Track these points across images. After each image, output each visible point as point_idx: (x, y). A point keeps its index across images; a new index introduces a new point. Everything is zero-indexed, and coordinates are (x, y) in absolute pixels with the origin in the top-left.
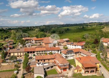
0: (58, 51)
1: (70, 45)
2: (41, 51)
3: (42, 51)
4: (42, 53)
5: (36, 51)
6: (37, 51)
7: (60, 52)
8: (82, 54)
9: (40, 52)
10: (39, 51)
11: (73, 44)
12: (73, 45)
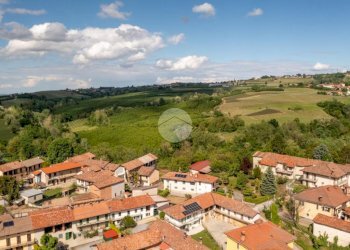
0: (148, 208)
1: (176, 181)
2: (92, 218)
3: (98, 217)
4: (98, 224)
5: (76, 222)
6: (81, 221)
7: (152, 209)
8: (226, 212)
9: (92, 222)
10: (88, 220)
11: (185, 176)
12: (184, 182)
